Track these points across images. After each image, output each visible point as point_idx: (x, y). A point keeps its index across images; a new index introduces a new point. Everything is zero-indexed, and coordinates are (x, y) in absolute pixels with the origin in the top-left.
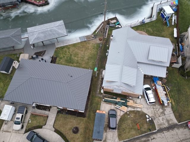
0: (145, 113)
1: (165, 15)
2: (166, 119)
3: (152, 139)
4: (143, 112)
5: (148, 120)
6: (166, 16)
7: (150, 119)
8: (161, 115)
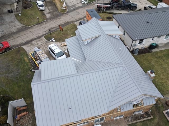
0: (57, 42)
2: (35, 45)
3: (47, 31)
4: (59, 42)
5: (53, 39)
7: (51, 40)
8: (40, 46)
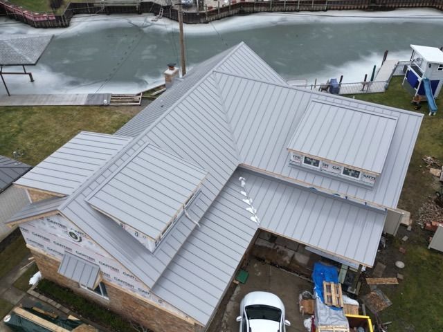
1: (421, 74)
6: (423, 77)
